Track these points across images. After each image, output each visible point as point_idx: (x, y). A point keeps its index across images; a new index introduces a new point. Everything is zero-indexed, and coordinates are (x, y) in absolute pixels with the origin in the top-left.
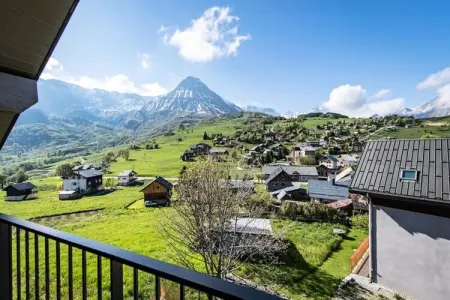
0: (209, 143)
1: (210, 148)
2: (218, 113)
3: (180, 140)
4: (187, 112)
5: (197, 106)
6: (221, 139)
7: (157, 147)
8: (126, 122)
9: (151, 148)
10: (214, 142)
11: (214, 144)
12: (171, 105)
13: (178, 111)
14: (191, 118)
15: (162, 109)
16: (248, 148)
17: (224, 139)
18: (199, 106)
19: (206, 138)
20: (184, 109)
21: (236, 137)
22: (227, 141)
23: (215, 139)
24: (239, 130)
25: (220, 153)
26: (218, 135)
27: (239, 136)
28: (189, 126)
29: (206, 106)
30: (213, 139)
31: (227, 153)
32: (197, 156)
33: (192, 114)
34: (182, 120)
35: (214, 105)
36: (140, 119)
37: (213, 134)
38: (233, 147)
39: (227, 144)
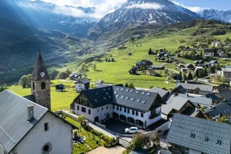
0: (152, 58)
1: (152, 64)
2: (169, 21)
3: (130, 54)
5: (148, 16)
7: (113, 60)
8: (89, 34)
9: (109, 61)
10: (157, 57)
11: (156, 59)
12: (124, 18)
13: (131, 22)
14: (142, 28)
15: (117, 20)
16: (183, 64)
17: (165, 55)
18: (151, 15)
19: (150, 53)
20: (136, 20)
21: (177, 52)
22: (167, 56)
23: (158, 55)
24: (183, 44)
25: (157, 69)
26: (161, 50)
27: (179, 52)
28: (139, 38)
29: (157, 15)
30: (156, 54)
31: (163, 68)
32: (140, 70)
33: (143, 24)
34: (134, 31)
35: (165, 14)
36: (99, 31)
37: (155, 52)
38: (171, 62)
39: (166, 60)
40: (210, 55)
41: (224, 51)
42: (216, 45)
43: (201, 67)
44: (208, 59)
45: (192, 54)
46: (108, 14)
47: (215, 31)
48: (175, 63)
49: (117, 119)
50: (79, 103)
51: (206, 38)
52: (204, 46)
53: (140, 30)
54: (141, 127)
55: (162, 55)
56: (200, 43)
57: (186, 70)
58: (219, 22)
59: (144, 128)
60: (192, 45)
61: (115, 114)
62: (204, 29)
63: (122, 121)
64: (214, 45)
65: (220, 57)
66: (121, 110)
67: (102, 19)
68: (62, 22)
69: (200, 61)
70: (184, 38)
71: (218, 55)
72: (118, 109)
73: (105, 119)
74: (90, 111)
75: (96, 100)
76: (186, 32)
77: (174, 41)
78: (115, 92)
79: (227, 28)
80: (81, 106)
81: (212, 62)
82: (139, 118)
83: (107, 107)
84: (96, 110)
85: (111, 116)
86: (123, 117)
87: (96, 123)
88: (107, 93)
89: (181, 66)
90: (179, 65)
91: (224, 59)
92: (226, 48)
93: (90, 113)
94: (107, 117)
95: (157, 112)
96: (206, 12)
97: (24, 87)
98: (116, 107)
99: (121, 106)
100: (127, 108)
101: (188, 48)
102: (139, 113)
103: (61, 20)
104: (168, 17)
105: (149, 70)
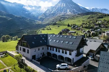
0: (69, 28)
1: (69, 30)
2: (77, 13)
3: (59, 27)
4: (63, 13)
6: (75, 27)
7: (50, 29)
8: (39, 18)
10: (72, 28)
11: (71, 29)
12: (56, 11)
13: (59, 13)
14: (64, 16)
15: (52, 12)
16: (85, 31)
17: (76, 27)
18: (68, 10)
19: (69, 26)
20: (61, 12)
21: (81, 25)
22: (77, 27)
23: (72, 27)
24: (84, 22)
25: (72, 33)
26: (74, 25)
27: (83, 25)
28: (63, 20)
29: (71, 10)
30: (71, 26)
31: (75, 32)
32: (64, 33)
33: (65, 14)
34: (60, 17)
35: (75, 9)
36: (44, 17)
37: (71, 25)
38: (79, 30)
39: (76, 29)
40: (97, 26)
41: (104, 25)
42: (100, 22)
43: (94, 32)
44: (97, 28)
45: (89, 26)
46: (48, 9)
47: (98, 16)
48: (81, 30)
49: (51, 57)
50: (21, 46)
51: (95, 20)
52: (94, 23)
53: (63, 16)
54: (70, 63)
55: (74, 27)
56: (92, 21)
57: (86, 33)
58: (100, 13)
59: (72, 64)
60: (88, 23)
61: (49, 54)
62: (93, 16)
63: (54, 58)
64: (99, 22)
65: (102, 28)
66: (53, 50)
67: (46, 11)
68: (27, 13)
69: (93, 29)
70: (84, 19)
71: (101, 27)
72: (51, 50)
73: (41, 57)
74: (28, 50)
75: (33, 43)
76: (85, 17)
77: (80, 21)
78: (49, 38)
79: (104, 15)
80: (22, 47)
81: (99, 30)
82: (68, 56)
83: (43, 48)
84: (33, 50)
85: (46, 55)
86: (55, 55)
87: (33, 60)
88: (43, 39)
89: (84, 31)
90: (83, 31)
91: (104, 28)
92: (105, 24)
93: (28, 53)
94: (43, 56)
95: (81, 51)
96: (93, 9)
97: (4, 41)
98: (49, 48)
99: (54, 47)
100: (58, 48)
101: (86, 24)
102: (68, 52)
103: (26, 11)
104: (76, 11)
105: (68, 33)
